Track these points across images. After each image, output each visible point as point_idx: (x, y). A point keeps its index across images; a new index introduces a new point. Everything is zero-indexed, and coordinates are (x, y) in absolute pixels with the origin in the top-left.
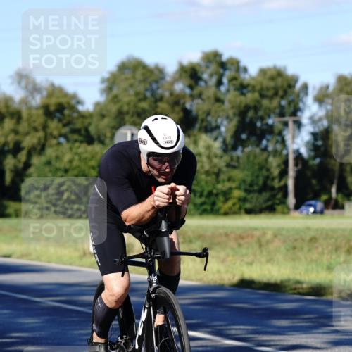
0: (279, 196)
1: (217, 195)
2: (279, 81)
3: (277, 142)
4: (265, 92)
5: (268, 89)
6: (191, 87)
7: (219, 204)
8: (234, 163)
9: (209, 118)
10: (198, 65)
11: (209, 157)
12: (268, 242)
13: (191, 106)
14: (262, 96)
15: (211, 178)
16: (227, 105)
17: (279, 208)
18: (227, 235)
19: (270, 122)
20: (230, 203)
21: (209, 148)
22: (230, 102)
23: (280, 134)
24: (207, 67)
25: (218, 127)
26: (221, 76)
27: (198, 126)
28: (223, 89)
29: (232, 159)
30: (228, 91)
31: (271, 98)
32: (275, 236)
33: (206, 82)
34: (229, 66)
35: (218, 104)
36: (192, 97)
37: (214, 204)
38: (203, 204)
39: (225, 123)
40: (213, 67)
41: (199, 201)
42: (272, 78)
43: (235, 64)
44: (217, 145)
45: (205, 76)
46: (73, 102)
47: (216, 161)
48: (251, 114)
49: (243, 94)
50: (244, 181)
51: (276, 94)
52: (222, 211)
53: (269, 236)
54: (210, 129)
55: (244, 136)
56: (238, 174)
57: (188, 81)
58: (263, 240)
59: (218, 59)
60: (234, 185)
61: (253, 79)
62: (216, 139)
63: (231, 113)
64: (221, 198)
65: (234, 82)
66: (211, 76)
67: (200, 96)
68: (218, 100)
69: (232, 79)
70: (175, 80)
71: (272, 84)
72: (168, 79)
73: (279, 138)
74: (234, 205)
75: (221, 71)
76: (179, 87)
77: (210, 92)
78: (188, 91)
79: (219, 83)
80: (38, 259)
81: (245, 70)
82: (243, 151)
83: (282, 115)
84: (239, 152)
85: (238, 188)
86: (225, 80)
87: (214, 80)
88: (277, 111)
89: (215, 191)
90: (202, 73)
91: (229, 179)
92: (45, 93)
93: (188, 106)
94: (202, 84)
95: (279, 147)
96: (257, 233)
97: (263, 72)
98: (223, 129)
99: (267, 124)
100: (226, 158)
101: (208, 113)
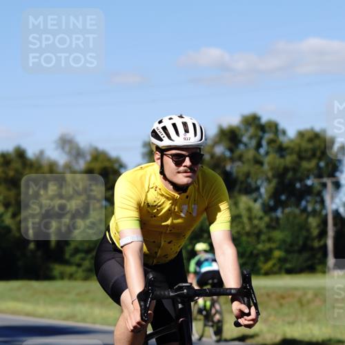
0: (319, 255)
1: (257, 255)
2: (317, 143)
3: (316, 202)
4: (303, 154)
5: (306, 151)
6: (231, 150)
7: (260, 265)
8: (274, 224)
9: (250, 180)
10: (238, 128)
11: (250, 219)
12: (309, 302)
13: (231, 168)
14: (301, 158)
15: (252, 239)
16: (266, 167)
17: (319, 267)
18: (268, 295)
19: (309, 182)
20: (270, 264)
21: (249, 210)
22: (269, 164)
23: (319, 194)
24: (247, 130)
25: (258, 189)
26: (261, 139)
27: (237, 187)
28: (262, 151)
29: (271, 220)
30: (267, 153)
31: (309, 159)
32: (316, 295)
33: (246, 145)
34: (267, 129)
35: (257, 166)
36: (232, 160)
37: (254, 264)
39: (265, 184)
40: (252, 130)
42: (311, 140)
43: (274, 127)
44: (257, 206)
45: (245, 139)
46: (116, 166)
47: (256, 222)
48: (290, 175)
49: (282, 156)
50: (284, 241)
51: (314, 155)
52: (263, 271)
53: (310, 295)
54: (250, 190)
55: (283, 197)
56: (278, 235)
57: (228, 144)
58: (304, 300)
59: (257, 122)
60: (273, 245)
61: (292, 141)
62: (255, 201)
63: (270, 174)
64: (262, 258)
65: (273, 145)
66: (251, 138)
67: (240, 158)
68: (259, 163)
69: (270, 142)
70: (216, 143)
71: (310, 146)
72: (209, 142)
73: (318, 199)
74: (274, 265)
75: (260, 133)
76: (219, 150)
77: (250, 154)
78: (228, 154)
79: (259, 145)
80: (84, 320)
81: (284, 133)
82: (283, 212)
83: (320, 176)
84: (279, 213)
85: (279, 248)
86: (264, 143)
87: (254, 143)
88: (316, 172)
89: (255, 252)
90: (242, 136)
91: (270, 240)
92: (89, 158)
93: (228, 168)
94: (242, 147)
95: (318, 207)
96: (299, 293)
97: (301, 134)
98: (263, 190)
99: (306, 186)
100: (266, 219)
101: (248, 175)
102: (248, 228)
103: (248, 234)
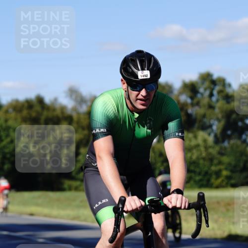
1: (211, 175)
6: (192, 98)
7: (213, 180)
8: (223, 152)
9: (205, 120)
10: (197, 83)
11: (206, 148)
13: (192, 111)
15: (207, 163)
16: (217, 110)
18: (218, 203)
19: (247, 121)
20: (219, 181)
21: (205, 141)
22: (220, 108)
24: (203, 83)
25: (211, 126)
26: (212, 90)
27: (197, 125)
28: (214, 99)
29: (221, 148)
30: (218, 101)
33: (202, 94)
34: (217, 82)
35: (210, 111)
36: (192, 105)
37: (208, 181)
38: (201, 180)
39: (216, 123)
40: (207, 84)
41: (198, 178)
43: (222, 82)
44: (211, 139)
45: (201, 90)
47: (211, 150)
48: (234, 116)
49: (228, 103)
50: (229, 164)
52: (214, 185)
54: (205, 127)
55: (229, 132)
56: (225, 159)
57: (189, 94)
59: (209, 78)
60: (222, 167)
62: (209, 134)
63: (220, 116)
64: (214, 176)
65: (222, 94)
66: (205, 89)
67: (198, 104)
68: (211, 107)
69: (220, 92)
70: (181, 93)
72: (176, 92)
74: (223, 181)
75: (212, 86)
76: (184, 98)
77: (205, 101)
78: (189, 101)
79: (211, 95)
80: (85, 220)
81: (230, 85)
82: (229, 143)
84: (226, 144)
85: (226, 169)
86: (215, 92)
87: (207, 93)
89: (210, 172)
90: (199, 88)
91: (220, 163)
93: (190, 111)
94: (199, 96)
98: (214, 128)
99: (246, 124)
100: (217, 148)
101: (204, 116)
102: (204, 155)
103: (204, 159)
